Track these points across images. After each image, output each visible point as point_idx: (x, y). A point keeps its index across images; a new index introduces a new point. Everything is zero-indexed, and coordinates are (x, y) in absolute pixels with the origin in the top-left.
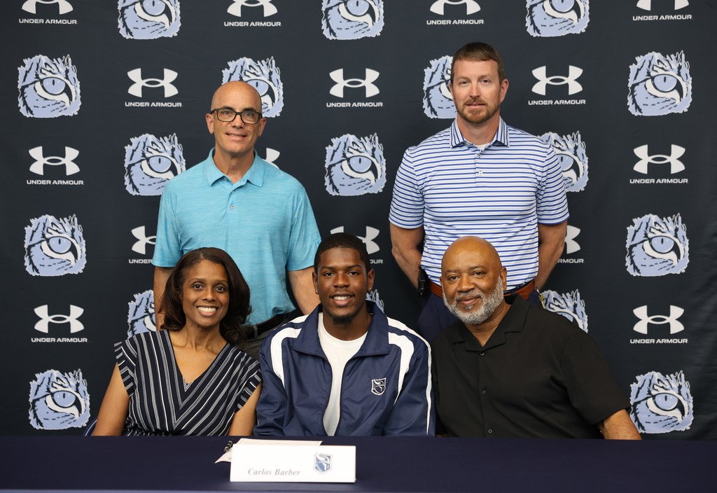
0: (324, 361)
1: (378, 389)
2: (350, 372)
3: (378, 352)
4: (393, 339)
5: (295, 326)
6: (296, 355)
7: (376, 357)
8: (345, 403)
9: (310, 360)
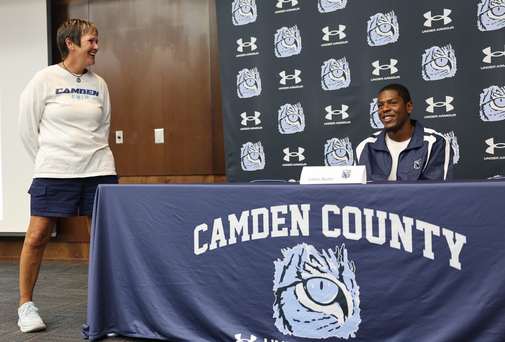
0: (388, 153)
1: (418, 166)
2: (402, 159)
3: (416, 146)
4: (426, 138)
5: (374, 137)
6: (373, 151)
7: (417, 149)
8: (400, 175)
9: (381, 154)
